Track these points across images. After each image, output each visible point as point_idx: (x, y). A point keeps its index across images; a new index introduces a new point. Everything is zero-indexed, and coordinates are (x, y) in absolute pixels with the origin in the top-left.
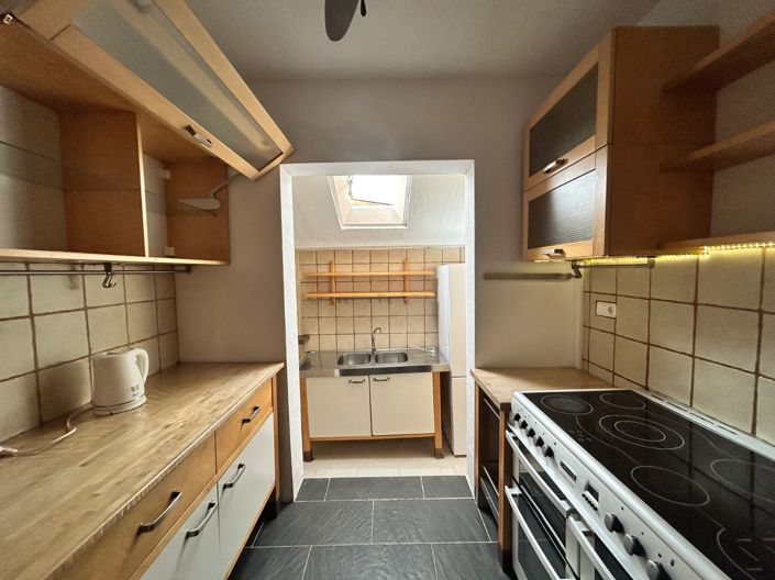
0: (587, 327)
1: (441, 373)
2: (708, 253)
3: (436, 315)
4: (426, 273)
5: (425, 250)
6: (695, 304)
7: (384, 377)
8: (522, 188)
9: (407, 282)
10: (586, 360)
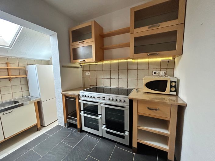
0: (83, 78)
1: (38, 102)
2: (105, 62)
3: (27, 84)
4: (19, 68)
5: (18, 59)
6: (103, 70)
7: (10, 111)
8: (70, 45)
9: (10, 72)
10: (84, 85)
